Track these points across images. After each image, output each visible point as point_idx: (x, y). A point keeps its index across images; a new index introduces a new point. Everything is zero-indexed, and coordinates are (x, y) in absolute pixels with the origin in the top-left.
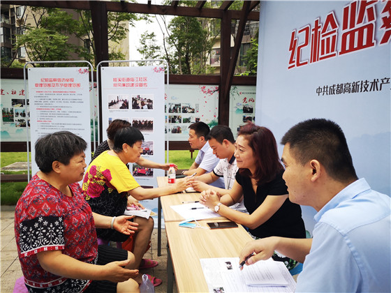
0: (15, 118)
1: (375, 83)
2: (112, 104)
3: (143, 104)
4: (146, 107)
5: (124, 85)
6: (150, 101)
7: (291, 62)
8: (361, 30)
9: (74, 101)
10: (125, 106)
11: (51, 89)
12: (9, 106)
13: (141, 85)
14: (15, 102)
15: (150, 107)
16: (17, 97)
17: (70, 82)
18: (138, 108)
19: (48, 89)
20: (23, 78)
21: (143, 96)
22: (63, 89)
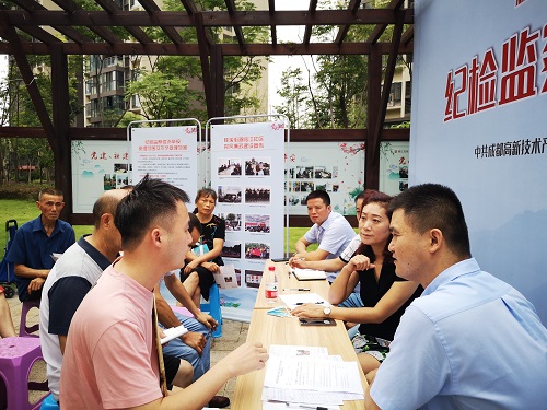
0: (117, 186)
1: (536, 143)
2: (222, 169)
3: (258, 169)
4: (261, 172)
5: (236, 146)
6: (267, 165)
7: (448, 112)
8: (521, 73)
9: (180, 166)
10: (237, 171)
11: (156, 153)
12: (111, 172)
13: (256, 146)
14: (118, 167)
15: (266, 173)
16: (120, 161)
17: (176, 145)
18: (253, 174)
19: (151, 153)
20: (126, 139)
21: (258, 160)
22: (169, 152)
